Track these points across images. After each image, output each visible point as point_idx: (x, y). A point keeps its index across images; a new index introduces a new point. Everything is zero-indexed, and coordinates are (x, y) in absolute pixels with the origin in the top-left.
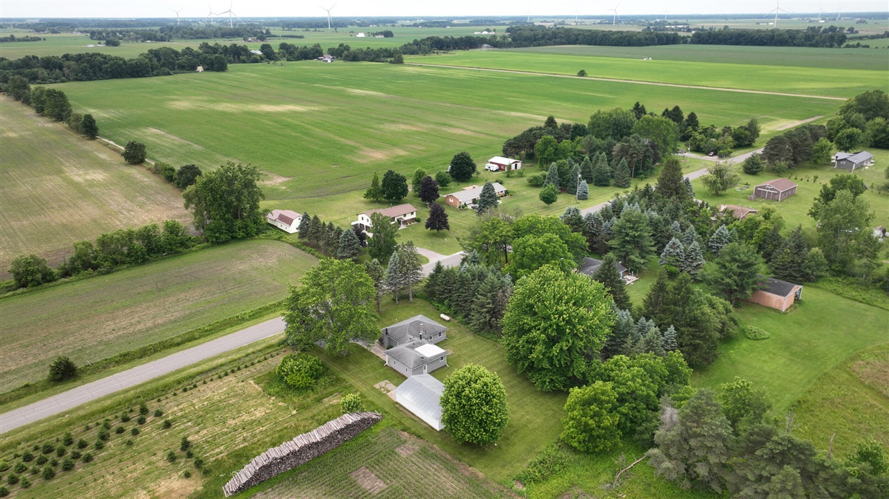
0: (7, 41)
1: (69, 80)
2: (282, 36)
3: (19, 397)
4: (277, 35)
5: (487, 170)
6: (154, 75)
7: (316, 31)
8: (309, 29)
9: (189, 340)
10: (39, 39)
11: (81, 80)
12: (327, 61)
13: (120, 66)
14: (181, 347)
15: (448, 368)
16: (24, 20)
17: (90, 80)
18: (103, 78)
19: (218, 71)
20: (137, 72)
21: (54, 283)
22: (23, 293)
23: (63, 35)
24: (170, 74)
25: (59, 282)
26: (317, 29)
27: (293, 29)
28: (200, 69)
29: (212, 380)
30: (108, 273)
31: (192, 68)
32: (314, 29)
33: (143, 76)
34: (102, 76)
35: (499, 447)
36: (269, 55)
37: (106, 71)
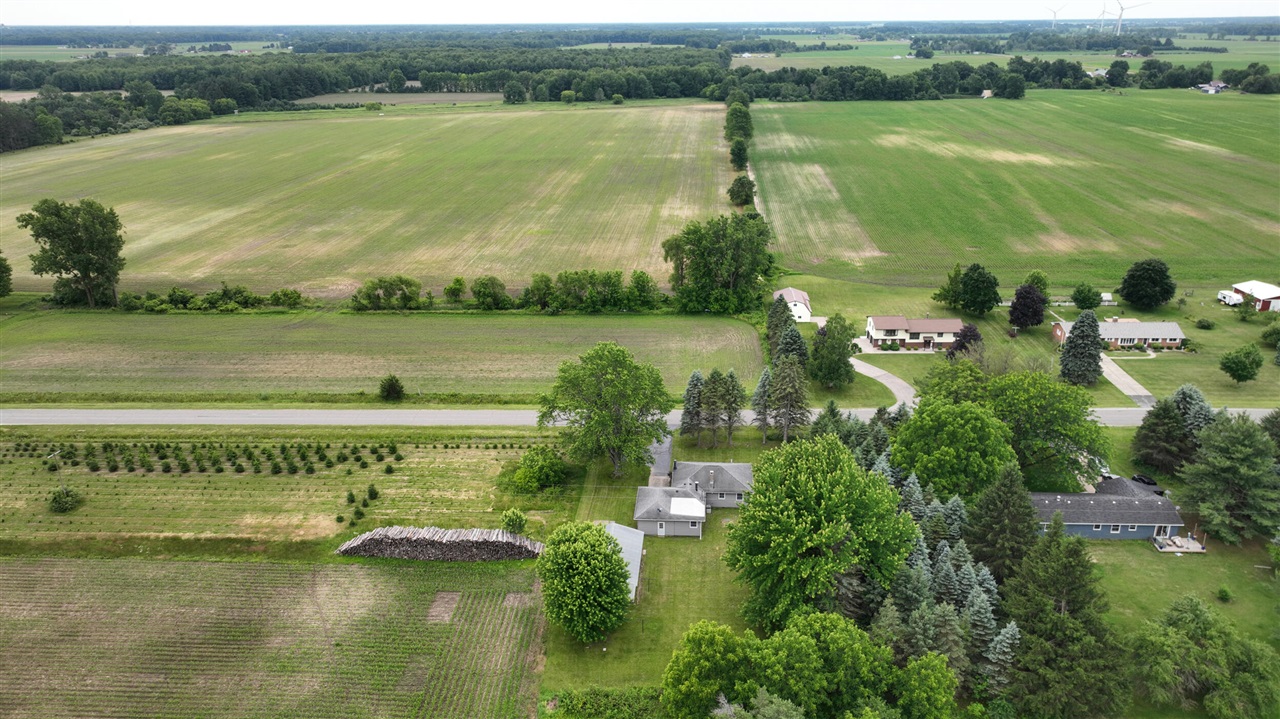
0: (815, 49)
1: (812, 98)
2: (1190, 49)
3: (349, 401)
4: (1183, 47)
5: (1221, 300)
6: (916, 99)
7: (1268, 40)
8: (1257, 37)
9: (518, 403)
10: (851, 48)
11: (825, 100)
12: (1207, 91)
13: (876, 84)
14: (506, 406)
15: (699, 541)
16: (869, 23)
17: (836, 100)
18: (852, 98)
19: (1009, 98)
20: (896, 93)
21: (503, 311)
22: (472, 314)
23: (889, 42)
24: (939, 99)
25: (509, 311)
26: (1272, 38)
27: (1227, 37)
28: (987, 93)
29: (477, 447)
30: (554, 314)
31: (977, 92)
32: (1265, 37)
33: (902, 99)
34: (851, 97)
35: (604, 655)
36: (1117, 78)
37: (858, 90)
